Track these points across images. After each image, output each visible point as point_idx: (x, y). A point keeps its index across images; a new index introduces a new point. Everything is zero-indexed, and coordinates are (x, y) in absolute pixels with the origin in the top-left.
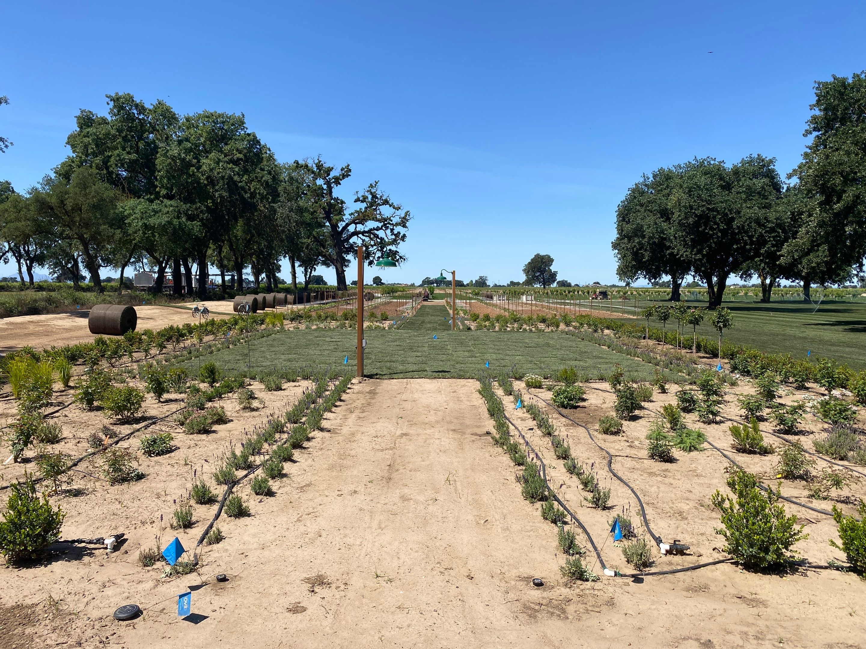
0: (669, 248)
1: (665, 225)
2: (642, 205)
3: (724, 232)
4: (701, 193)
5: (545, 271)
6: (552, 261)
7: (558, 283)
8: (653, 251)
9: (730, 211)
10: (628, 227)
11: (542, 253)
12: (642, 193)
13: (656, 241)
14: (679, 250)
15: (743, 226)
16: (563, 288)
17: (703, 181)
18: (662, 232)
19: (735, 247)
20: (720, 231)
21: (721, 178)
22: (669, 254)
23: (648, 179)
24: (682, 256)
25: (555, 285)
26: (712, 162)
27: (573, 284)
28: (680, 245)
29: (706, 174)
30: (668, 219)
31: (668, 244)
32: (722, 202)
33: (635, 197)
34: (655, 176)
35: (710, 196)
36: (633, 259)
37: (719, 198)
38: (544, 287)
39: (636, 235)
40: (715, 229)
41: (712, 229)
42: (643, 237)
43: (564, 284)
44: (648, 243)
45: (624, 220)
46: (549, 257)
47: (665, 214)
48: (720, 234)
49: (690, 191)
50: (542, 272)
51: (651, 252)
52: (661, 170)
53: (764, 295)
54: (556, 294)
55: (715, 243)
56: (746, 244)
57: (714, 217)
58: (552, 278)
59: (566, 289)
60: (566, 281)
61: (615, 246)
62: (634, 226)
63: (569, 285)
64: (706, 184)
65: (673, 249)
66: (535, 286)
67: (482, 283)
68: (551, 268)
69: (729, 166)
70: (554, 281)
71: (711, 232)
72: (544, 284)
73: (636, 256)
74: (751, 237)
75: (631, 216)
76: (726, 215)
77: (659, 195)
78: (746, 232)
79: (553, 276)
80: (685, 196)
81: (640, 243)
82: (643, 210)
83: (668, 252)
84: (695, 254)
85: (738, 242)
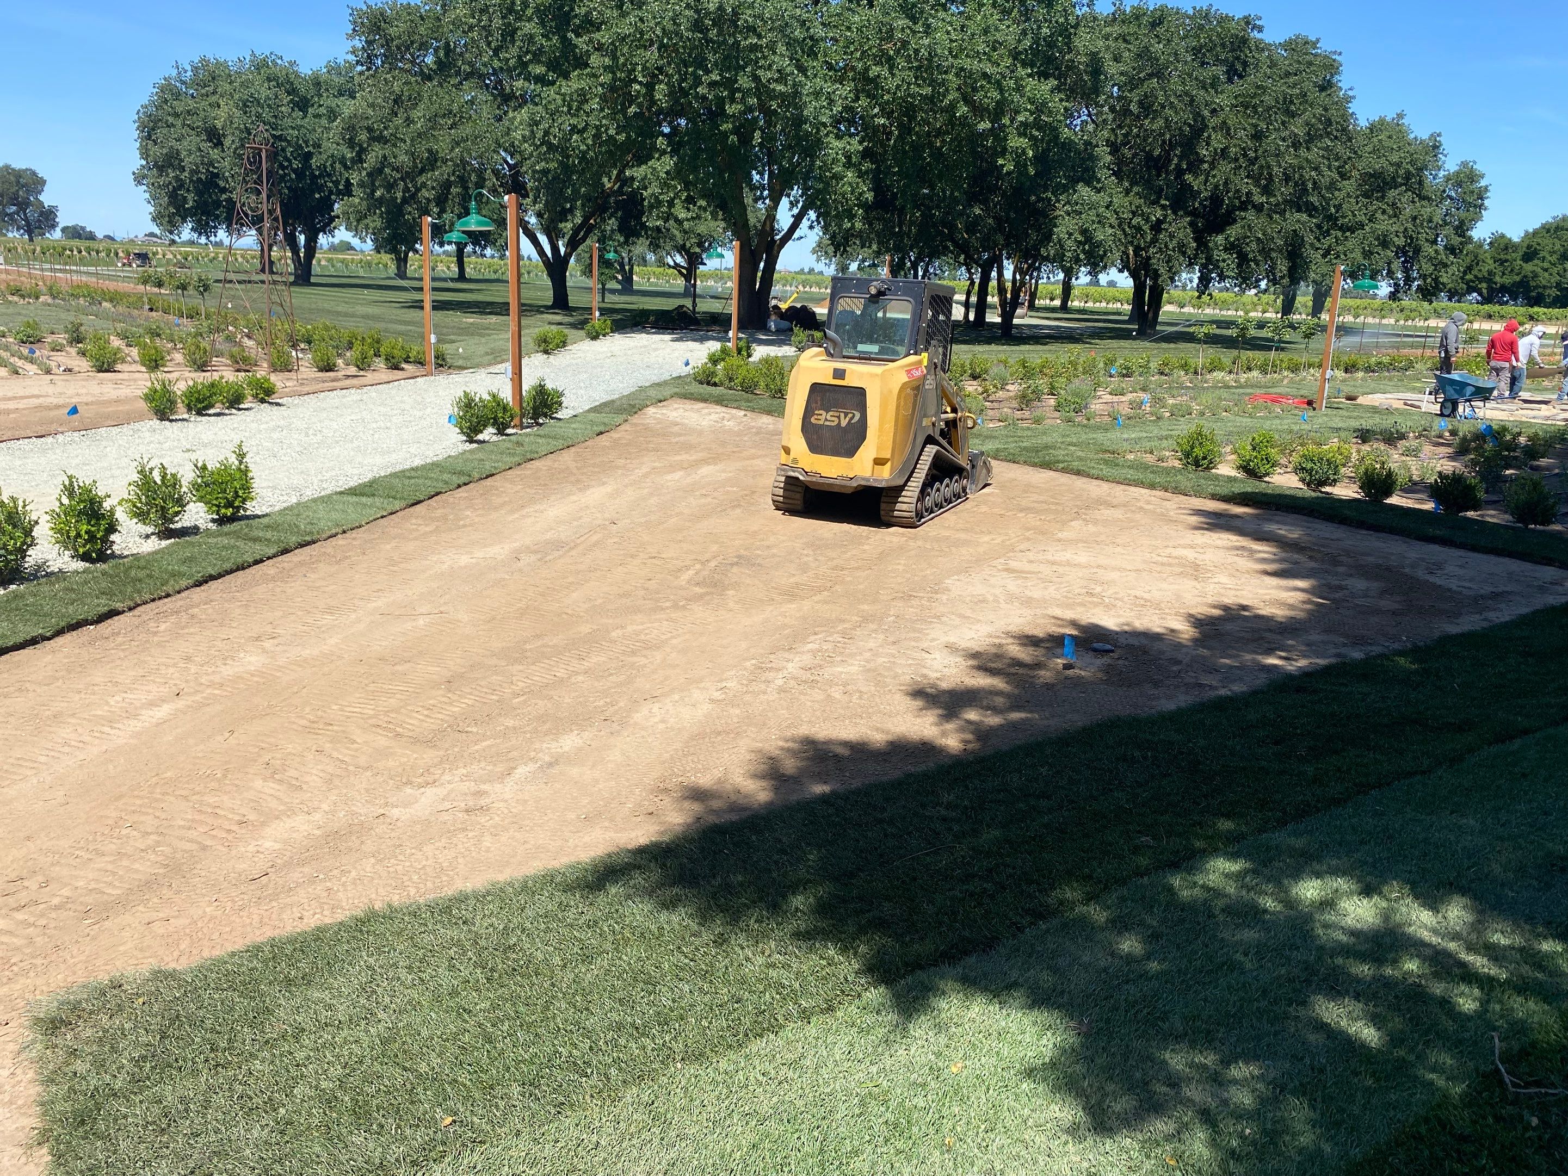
0: (224, 190)
1: (215, 154)
2: (176, 115)
3: (300, 174)
4: (260, 110)
5: (27, 204)
6: (43, 182)
7: (64, 230)
8: (199, 193)
9: (306, 142)
10: (156, 151)
11: (18, 164)
12: (177, 95)
13: (203, 177)
15: (325, 167)
16: (76, 243)
17: (264, 92)
18: (211, 164)
19: (317, 196)
20: (294, 171)
21: (292, 91)
22: (225, 200)
23: (186, 72)
25: (57, 234)
26: (279, 62)
27: (100, 235)
29: (269, 80)
30: (219, 144)
32: (293, 128)
33: (166, 101)
34: (195, 69)
35: (275, 117)
36: (170, 203)
37: (288, 122)
38: (31, 240)
39: (171, 165)
40: (287, 168)
41: (283, 168)
42: (183, 169)
43: (76, 233)
45: (149, 137)
46: (34, 174)
47: (215, 137)
48: (294, 176)
49: (245, 105)
50: (23, 206)
51: (196, 194)
52: (205, 62)
53: (398, 268)
54: (60, 253)
55: (288, 188)
56: (331, 193)
57: (283, 150)
58: (47, 219)
59: (83, 244)
60: (83, 228)
61: (139, 179)
62: (165, 151)
63: (91, 237)
64: (268, 98)
66: (10, 235)
68: (41, 198)
69: (305, 69)
70: (53, 226)
72: (30, 232)
73: (175, 199)
74: (336, 183)
75: (160, 133)
76: (301, 147)
77: (203, 103)
78: (329, 175)
79: (48, 218)
80: (238, 113)
81: (177, 178)
82: (179, 123)
83: (224, 196)
85: (320, 189)
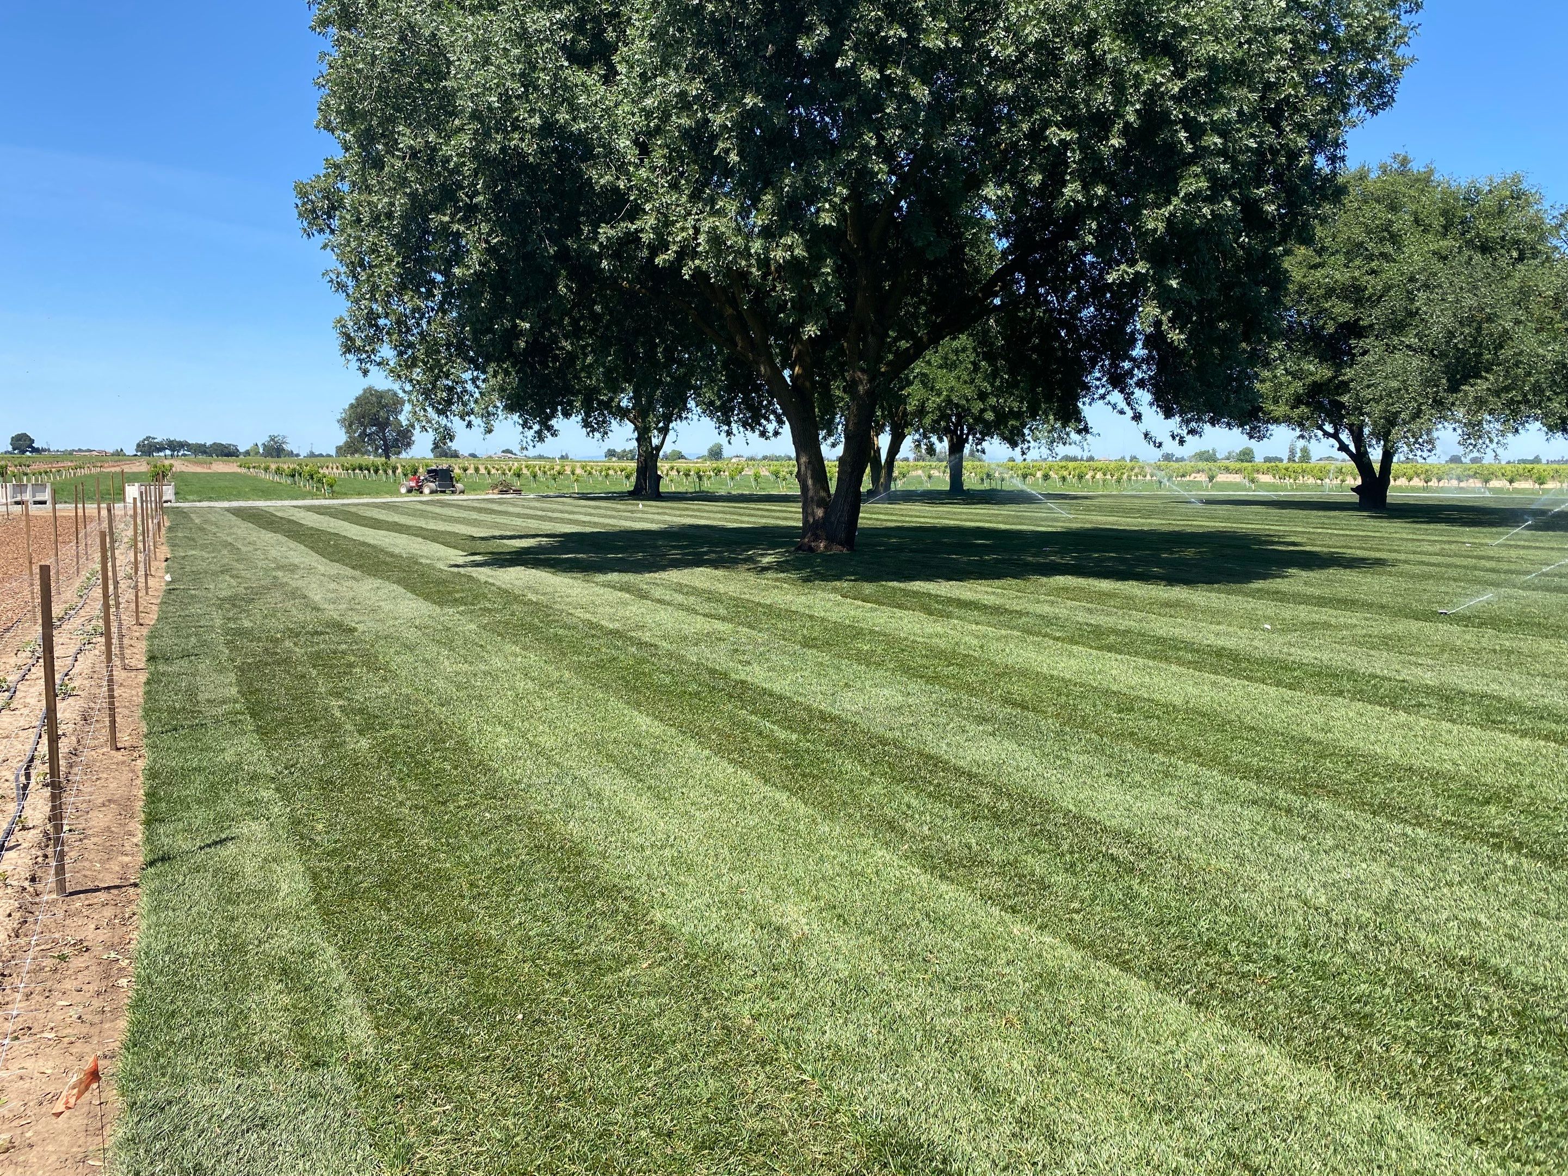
5: (387, 423)
14: (666, 223)
24: (686, 252)
28: (674, 186)
31: (601, 178)
44: (484, 161)
50: (383, 426)
65: (636, 212)
67: (275, 450)
71: (869, 74)
72: (387, 451)
79: (405, 436)
84: (768, 233)
